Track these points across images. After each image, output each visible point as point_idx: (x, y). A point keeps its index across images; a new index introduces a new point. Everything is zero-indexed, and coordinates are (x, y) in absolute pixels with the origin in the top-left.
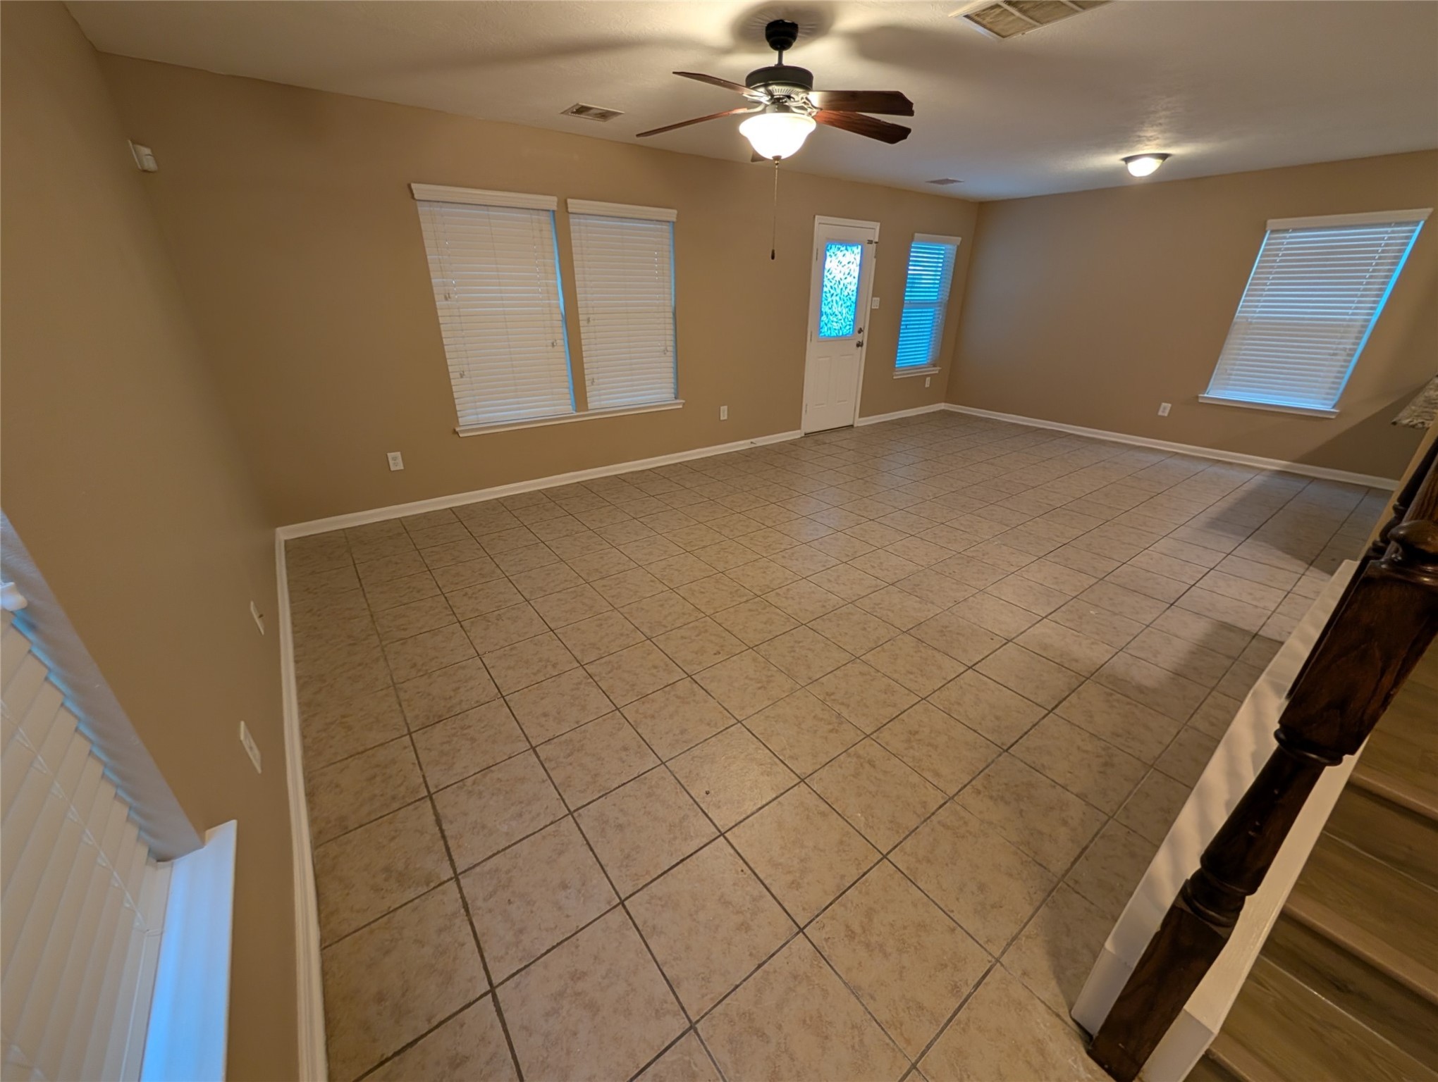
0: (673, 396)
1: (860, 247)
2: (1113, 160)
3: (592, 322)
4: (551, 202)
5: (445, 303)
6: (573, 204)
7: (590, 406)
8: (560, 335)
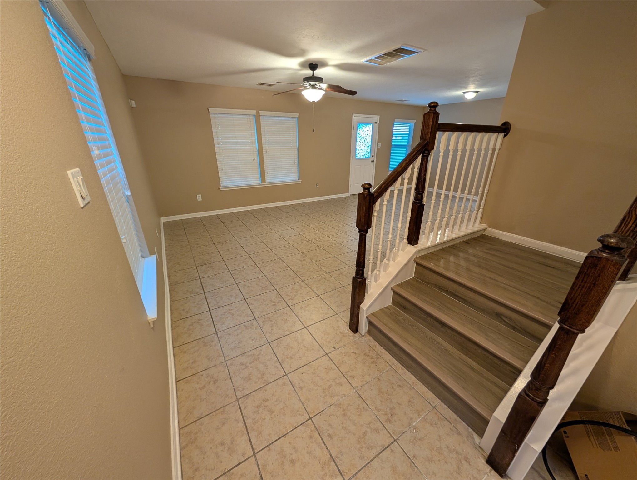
0: (297, 179)
1: (372, 125)
2: (459, 93)
3: (267, 152)
4: (254, 112)
5: (218, 145)
6: (261, 113)
7: (266, 181)
8: (256, 157)
